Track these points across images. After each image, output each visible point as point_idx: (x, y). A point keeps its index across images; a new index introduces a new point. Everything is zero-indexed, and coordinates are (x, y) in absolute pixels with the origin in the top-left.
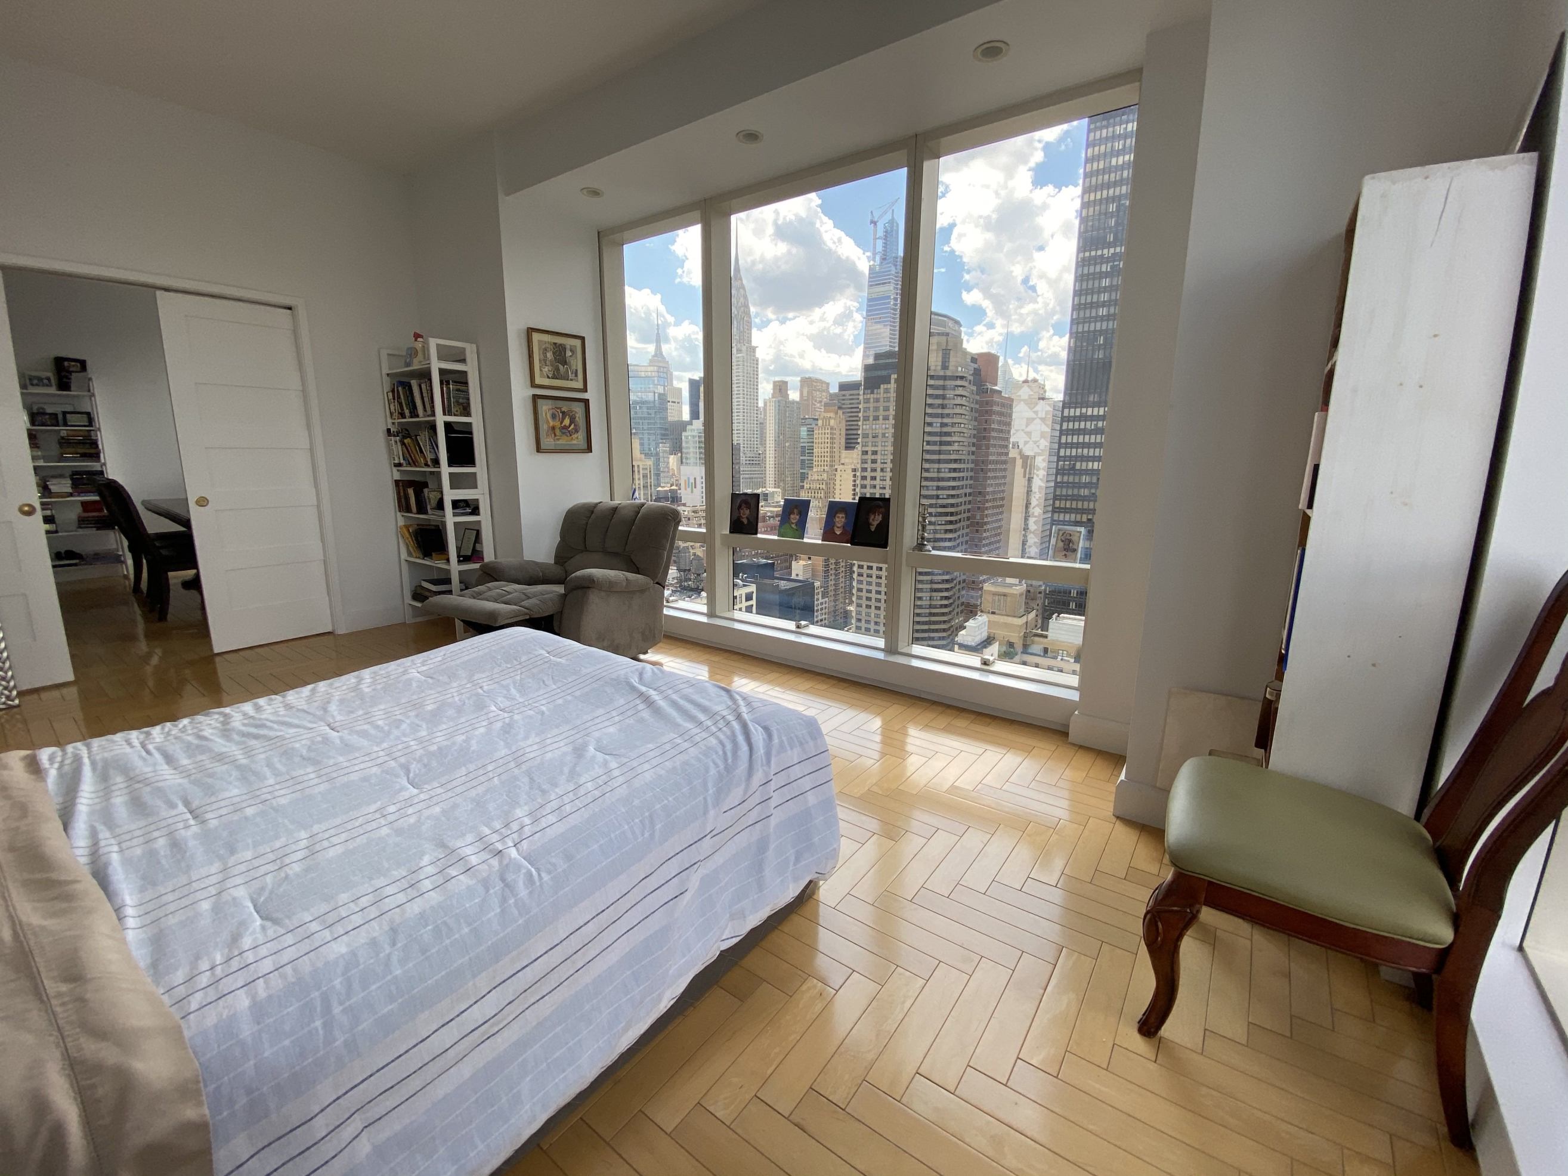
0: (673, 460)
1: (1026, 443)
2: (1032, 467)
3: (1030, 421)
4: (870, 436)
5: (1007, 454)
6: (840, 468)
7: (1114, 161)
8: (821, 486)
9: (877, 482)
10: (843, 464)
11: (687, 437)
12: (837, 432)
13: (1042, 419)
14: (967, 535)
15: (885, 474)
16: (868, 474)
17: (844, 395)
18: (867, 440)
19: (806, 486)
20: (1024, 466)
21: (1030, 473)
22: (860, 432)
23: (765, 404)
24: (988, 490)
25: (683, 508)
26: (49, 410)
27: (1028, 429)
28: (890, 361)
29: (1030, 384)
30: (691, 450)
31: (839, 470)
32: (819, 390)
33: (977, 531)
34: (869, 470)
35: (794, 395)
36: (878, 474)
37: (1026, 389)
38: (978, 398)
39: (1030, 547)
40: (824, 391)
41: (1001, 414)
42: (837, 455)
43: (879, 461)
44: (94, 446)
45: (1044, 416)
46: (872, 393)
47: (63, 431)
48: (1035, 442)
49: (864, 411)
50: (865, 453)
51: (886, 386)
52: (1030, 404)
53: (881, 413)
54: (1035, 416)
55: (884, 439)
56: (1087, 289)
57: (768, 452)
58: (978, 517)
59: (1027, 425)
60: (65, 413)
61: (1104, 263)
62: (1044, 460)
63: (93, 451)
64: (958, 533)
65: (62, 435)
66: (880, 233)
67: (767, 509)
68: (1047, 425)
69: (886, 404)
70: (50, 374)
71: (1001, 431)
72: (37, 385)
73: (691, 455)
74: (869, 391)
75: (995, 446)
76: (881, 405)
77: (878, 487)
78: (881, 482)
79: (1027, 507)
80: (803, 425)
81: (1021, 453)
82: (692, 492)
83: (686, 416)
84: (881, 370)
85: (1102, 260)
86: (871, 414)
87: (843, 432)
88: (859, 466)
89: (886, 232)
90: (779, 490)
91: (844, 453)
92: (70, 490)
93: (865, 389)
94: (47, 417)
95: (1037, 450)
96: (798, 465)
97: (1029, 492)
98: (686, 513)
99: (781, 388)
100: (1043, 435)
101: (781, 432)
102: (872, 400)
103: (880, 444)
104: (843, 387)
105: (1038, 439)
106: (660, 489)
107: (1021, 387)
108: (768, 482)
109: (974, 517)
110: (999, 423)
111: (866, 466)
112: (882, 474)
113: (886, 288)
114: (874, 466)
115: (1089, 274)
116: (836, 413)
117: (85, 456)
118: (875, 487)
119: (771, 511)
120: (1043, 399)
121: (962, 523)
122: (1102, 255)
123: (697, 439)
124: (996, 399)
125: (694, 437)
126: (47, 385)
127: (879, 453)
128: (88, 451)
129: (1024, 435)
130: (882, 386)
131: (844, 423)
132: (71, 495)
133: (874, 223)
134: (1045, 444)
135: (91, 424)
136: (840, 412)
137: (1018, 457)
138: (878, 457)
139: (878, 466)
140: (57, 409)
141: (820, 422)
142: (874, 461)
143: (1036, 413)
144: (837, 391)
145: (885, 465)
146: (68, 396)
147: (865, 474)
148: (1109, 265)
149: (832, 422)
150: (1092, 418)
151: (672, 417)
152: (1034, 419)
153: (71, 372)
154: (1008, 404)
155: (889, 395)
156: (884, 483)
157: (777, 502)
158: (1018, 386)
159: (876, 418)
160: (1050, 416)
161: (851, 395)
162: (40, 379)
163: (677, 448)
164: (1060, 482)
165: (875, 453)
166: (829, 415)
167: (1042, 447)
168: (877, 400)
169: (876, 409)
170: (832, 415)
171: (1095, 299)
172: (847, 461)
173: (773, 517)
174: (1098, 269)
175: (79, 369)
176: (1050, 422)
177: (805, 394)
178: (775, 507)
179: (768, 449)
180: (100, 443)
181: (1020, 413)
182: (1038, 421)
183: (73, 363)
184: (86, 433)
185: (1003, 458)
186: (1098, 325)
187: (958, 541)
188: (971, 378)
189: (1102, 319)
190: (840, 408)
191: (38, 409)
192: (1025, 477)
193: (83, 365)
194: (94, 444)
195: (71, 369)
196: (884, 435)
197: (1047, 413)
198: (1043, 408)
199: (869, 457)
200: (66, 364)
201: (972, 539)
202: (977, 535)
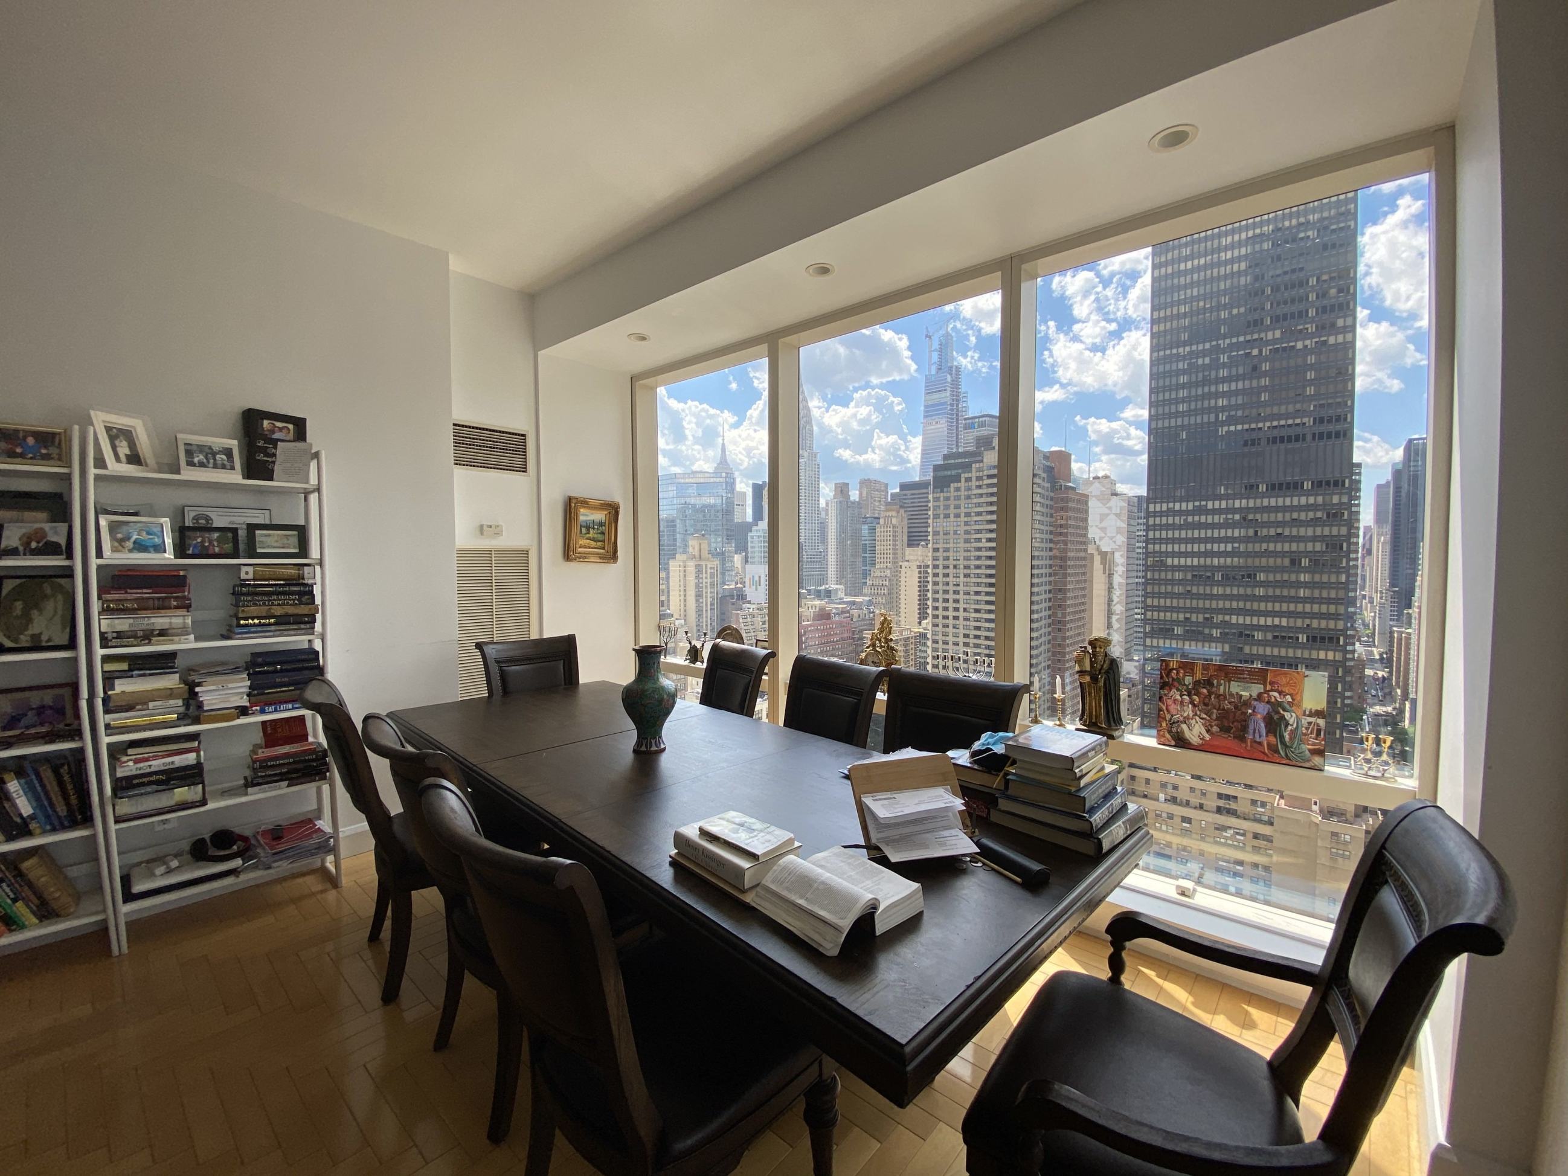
0: (738, 559)
1: (1101, 539)
2: (1112, 562)
3: (1103, 517)
4: (941, 533)
5: (1086, 550)
6: (905, 564)
7: (1182, 267)
8: (884, 583)
9: (951, 579)
10: (908, 561)
11: (752, 537)
12: (899, 530)
13: (1116, 514)
14: (1049, 634)
15: (958, 571)
16: (940, 571)
17: (905, 495)
18: (937, 537)
19: (869, 582)
20: (1103, 562)
21: (1110, 570)
22: (930, 529)
23: (827, 504)
24: (1068, 587)
25: (748, 606)
26: (219, 522)
27: (1102, 525)
28: (960, 461)
29: (1101, 480)
30: (757, 549)
31: (903, 567)
32: (877, 490)
33: (1060, 630)
34: (941, 567)
35: (854, 495)
36: (951, 571)
37: (1097, 484)
38: (1052, 494)
39: (1114, 646)
40: (883, 491)
41: (1078, 510)
42: (899, 552)
43: (951, 558)
44: (305, 599)
45: (1118, 512)
46: (942, 491)
47: (247, 568)
48: (1111, 538)
49: (934, 510)
50: (936, 550)
51: (956, 485)
52: (1103, 499)
53: (952, 511)
54: (1109, 512)
55: (956, 536)
56: (1164, 387)
57: (829, 550)
58: (1060, 615)
59: (1101, 521)
60: (252, 528)
61: (1180, 361)
62: (1121, 556)
63: (303, 610)
64: (1040, 632)
65: (243, 576)
66: (936, 345)
67: (832, 606)
68: (1123, 521)
69: (957, 502)
70: (233, 444)
71: (1078, 527)
72: (202, 465)
73: (757, 554)
74: (939, 490)
75: (1073, 542)
76: (952, 503)
77: (951, 584)
78: (954, 579)
79: (1109, 605)
80: (864, 523)
81: (1098, 549)
82: (756, 589)
83: (749, 518)
84: (950, 470)
85: (1178, 358)
86: (941, 512)
87: (906, 530)
88: (930, 563)
89: (941, 345)
90: (842, 587)
91: (908, 550)
92: (244, 702)
93: (934, 488)
94: (216, 535)
95: (1114, 546)
96: (859, 563)
97: (1110, 588)
98: (751, 610)
99: (842, 490)
100: (1119, 531)
101: (842, 529)
102: (942, 499)
103: (951, 541)
104: (904, 487)
105: (1114, 535)
106: (726, 587)
107: (1092, 483)
108: (829, 579)
109: (1055, 614)
110: (1076, 519)
111: (937, 563)
112: (955, 571)
113: (943, 394)
114: (946, 563)
115: (1165, 372)
116: (898, 512)
117: (286, 622)
118: (947, 584)
119: (836, 608)
120: (1116, 494)
121: (1043, 622)
122: (1178, 354)
123: (762, 539)
124: (1071, 495)
125: (759, 537)
126: (224, 467)
127: (951, 550)
128: (290, 610)
129: (1099, 531)
130: (952, 485)
131: (906, 522)
132: (243, 711)
133: (928, 336)
134: (1121, 539)
135: (303, 550)
136: (902, 511)
137: (1096, 553)
138: (951, 554)
139: (951, 563)
140: (239, 520)
141: (882, 521)
142: (947, 558)
143: (1110, 508)
144: (898, 490)
145: (958, 562)
146: (260, 491)
147: (937, 571)
148: (1186, 362)
149: (894, 521)
150: (1180, 513)
151: (738, 519)
152: (1108, 515)
153: (275, 442)
154: (1084, 500)
155: (959, 493)
156: (958, 580)
157: (841, 599)
158: (1087, 482)
159: (947, 516)
160: (1125, 512)
161: (912, 494)
162: (210, 453)
163: (742, 548)
164: (1150, 579)
165: (947, 550)
166: (890, 514)
167: (1119, 543)
168: (947, 499)
169: (947, 507)
170: (894, 513)
171: (1173, 396)
172: (912, 557)
173: (838, 614)
174: (1174, 367)
175: (291, 436)
176: (1125, 518)
177: (864, 494)
178: (840, 603)
179: (829, 546)
180: (317, 590)
181: (1095, 508)
182: (1112, 517)
183: (279, 424)
184: (293, 572)
185: (1082, 554)
186: (1179, 421)
187: (1040, 641)
188: (1044, 475)
189: (1183, 414)
190: (901, 507)
191: (196, 518)
192: (1104, 573)
193: (299, 426)
194: (306, 594)
195: (276, 436)
196: (955, 533)
197: (1121, 508)
198: (1117, 504)
199: (940, 554)
200: (266, 423)
201: (1055, 638)
202: (1060, 635)
